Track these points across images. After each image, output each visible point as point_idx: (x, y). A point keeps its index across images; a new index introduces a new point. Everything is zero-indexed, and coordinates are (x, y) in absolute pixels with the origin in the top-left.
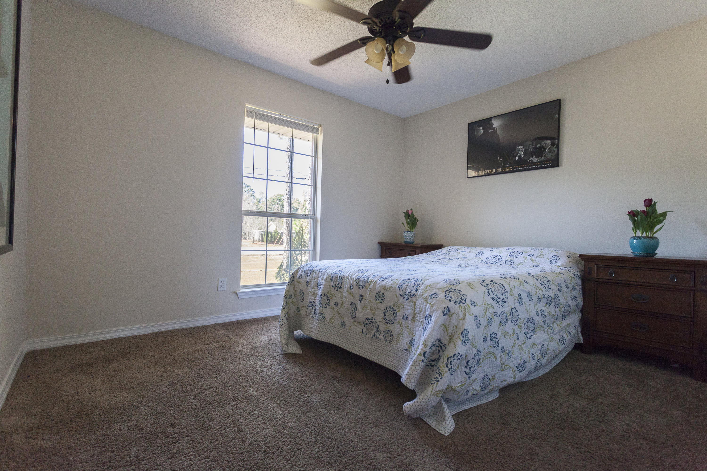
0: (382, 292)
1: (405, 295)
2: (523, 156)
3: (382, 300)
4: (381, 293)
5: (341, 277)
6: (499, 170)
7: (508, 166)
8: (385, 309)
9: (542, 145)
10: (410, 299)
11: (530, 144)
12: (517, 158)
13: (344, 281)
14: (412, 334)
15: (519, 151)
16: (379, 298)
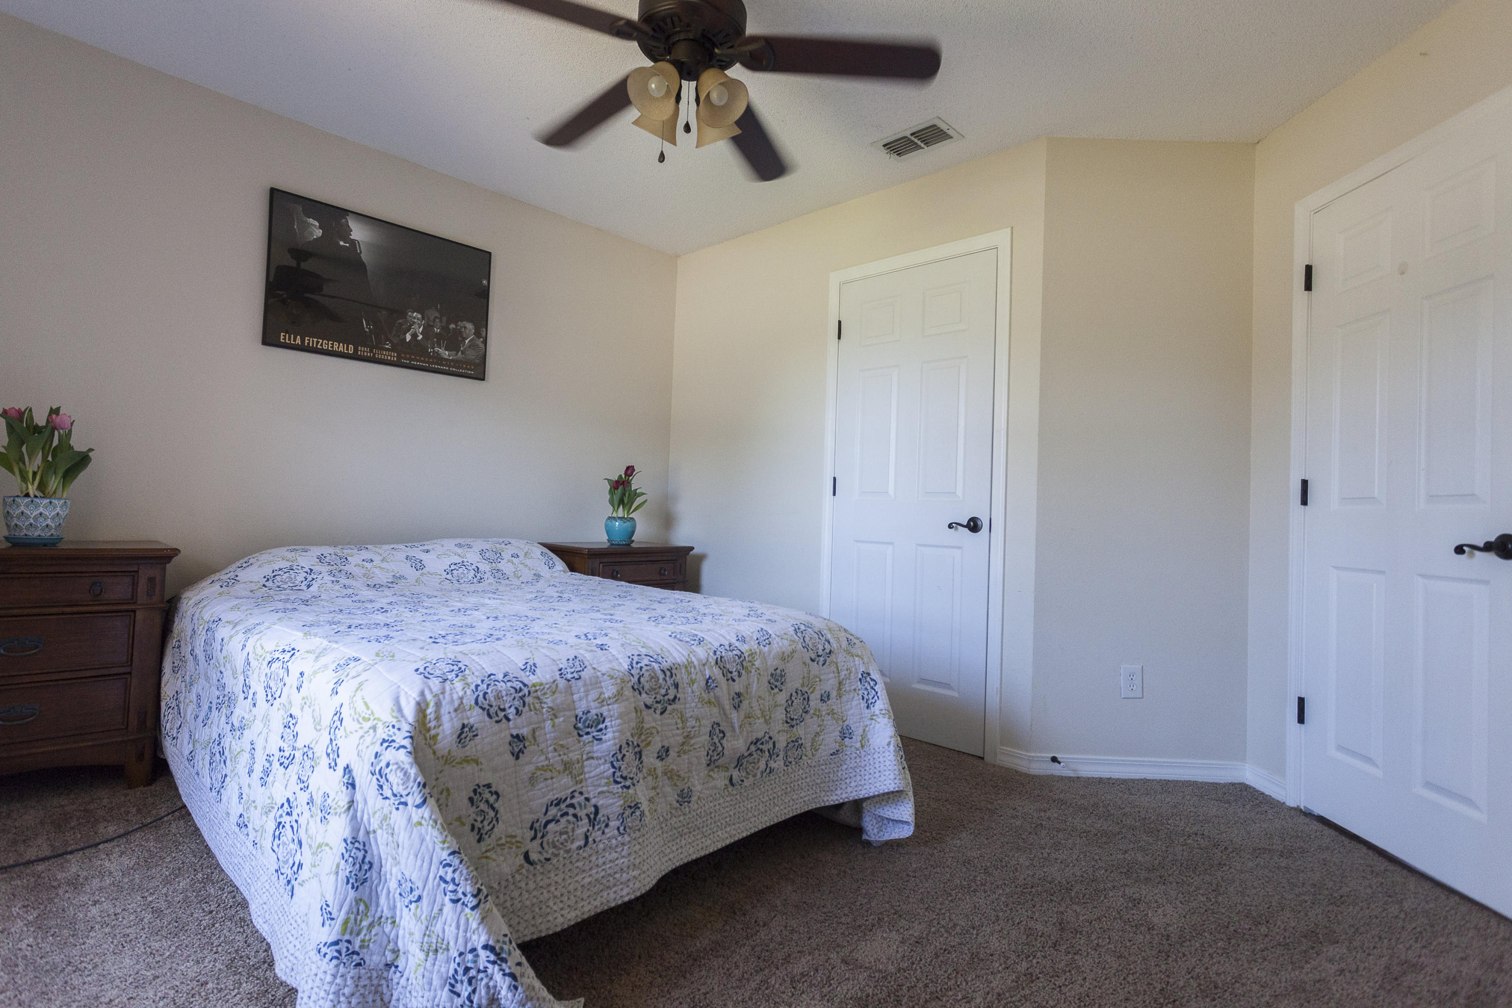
0: (780, 668)
1: (819, 656)
2: (420, 337)
3: (782, 684)
4: (778, 671)
5: (670, 672)
6: (364, 351)
7: (387, 350)
8: (787, 701)
9: (459, 327)
10: (828, 660)
11: (436, 317)
12: (408, 337)
13: (682, 677)
14: (841, 718)
15: (414, 323)
16: (776, 683)
